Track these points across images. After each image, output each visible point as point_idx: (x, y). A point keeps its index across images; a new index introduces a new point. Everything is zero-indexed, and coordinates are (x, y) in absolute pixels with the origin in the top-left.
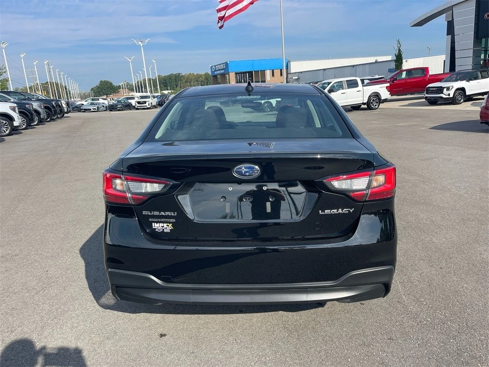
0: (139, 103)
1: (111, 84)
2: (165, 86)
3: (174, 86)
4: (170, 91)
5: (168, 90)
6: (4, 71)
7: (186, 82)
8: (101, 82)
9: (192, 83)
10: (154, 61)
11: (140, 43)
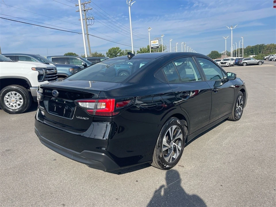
0: (222, 63)
1: (218, 52)
2: (251, 52)
3: (258, 52)
4: (255, 56)
5: (253, 55)
6: (165, 48)
7: (267, 49)
8: (212, 52)
9: (272, 50)
10: (242, 38)
11: (231, 28)
